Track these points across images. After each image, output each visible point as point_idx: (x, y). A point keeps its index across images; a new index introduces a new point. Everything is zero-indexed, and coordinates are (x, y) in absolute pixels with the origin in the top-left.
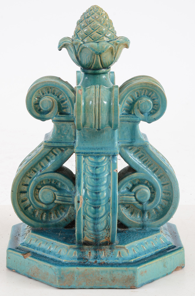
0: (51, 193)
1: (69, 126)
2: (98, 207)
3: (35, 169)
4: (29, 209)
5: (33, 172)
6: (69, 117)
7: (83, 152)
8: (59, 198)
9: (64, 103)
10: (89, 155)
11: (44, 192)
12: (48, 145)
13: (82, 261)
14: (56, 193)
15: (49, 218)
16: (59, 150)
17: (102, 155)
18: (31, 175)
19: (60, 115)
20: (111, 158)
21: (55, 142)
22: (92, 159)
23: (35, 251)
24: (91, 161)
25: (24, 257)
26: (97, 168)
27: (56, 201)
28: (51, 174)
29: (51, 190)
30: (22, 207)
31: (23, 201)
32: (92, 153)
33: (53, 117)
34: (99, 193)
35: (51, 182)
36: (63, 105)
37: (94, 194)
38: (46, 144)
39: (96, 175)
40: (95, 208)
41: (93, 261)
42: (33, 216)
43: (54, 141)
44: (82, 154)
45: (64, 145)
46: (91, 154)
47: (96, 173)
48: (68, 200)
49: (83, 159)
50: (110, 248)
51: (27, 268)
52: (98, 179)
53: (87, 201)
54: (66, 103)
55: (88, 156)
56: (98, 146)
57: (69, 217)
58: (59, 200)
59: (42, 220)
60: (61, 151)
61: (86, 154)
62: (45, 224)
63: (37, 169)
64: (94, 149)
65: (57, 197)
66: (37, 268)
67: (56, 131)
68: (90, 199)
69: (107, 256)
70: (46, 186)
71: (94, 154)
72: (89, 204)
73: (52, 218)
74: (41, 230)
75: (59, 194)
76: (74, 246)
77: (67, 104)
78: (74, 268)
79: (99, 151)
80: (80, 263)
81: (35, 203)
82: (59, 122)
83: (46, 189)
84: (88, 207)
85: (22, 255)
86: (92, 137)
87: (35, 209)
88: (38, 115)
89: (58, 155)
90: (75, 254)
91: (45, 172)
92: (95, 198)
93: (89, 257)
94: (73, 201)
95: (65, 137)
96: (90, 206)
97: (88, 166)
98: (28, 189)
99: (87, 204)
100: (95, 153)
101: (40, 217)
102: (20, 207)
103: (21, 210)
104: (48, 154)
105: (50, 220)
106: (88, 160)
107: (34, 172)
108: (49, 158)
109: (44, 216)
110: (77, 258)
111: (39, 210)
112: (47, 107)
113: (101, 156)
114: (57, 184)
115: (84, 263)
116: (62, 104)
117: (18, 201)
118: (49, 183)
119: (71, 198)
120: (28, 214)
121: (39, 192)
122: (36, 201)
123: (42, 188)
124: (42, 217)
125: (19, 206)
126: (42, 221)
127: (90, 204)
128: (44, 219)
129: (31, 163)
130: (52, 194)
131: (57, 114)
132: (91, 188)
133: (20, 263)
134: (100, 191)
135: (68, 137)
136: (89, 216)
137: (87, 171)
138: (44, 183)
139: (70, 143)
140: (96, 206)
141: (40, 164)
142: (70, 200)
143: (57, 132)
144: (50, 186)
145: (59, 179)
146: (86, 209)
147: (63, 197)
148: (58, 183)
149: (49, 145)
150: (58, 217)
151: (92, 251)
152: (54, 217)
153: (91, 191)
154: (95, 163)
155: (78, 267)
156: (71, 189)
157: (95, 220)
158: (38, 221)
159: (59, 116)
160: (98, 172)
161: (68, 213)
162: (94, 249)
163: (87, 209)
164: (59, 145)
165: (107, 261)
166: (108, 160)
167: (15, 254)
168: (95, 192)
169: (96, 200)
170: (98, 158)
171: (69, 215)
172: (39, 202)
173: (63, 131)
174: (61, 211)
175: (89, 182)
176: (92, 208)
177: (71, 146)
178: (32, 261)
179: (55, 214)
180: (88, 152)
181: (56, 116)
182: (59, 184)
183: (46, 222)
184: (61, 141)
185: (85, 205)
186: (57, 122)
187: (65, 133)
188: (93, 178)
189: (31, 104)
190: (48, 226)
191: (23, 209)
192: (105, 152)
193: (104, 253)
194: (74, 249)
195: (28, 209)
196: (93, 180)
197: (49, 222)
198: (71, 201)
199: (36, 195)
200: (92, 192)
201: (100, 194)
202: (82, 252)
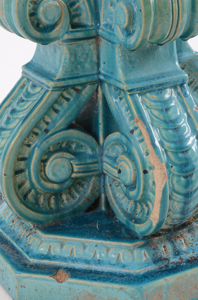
0: (66, 163)
1: (88, 46)
2: (191, 175)
3: (36, 130)
4: (30, 196)
5: (32, 136)
6: (87, 30)
7: (138, 87)
8: (80, 168)
9: (75, 7)
10: (148, 90)
11: (55, 165)
12: (58, 85)
13: (162, 264)
14: (73, 162)
15: (60, 202)
16: (72, 91)
17: (166, 86)
18: (30, 140)
19: (73, 30)
20: (180, 89)
21: (69, 79)
22: (153, 96)
23: (71, 265)
24: (153, 99)
25: (58, 281)
26: (167, 110)
27: (74, 175)
28: (64, 132)
29: (65, 158)
30: (21, 197)
31: (20, 186)
32: (152, 86)
33: (63, 35)
34: (186, 151)
35: (61, 146)
36: (74, 11)
37: (181, 155)
38: (56, 84)
39: (172, 122)
40: (186, 177)
41: (177, 260)
42: (37, 206)
43: (67, 77)
44: (137, 91)
45: (83, 80)
46: (150, 89)
47: (171, 119)
48: (93, 169)
49: (140, 99)
50: (189, 231)
51: (66, 296)
52: (178, 128)
53: (172, 170)
54: (78, 7)
55: (145, 93)
56: (155, 72)
57: (92, 195)
58: (79, 172)
59: (51, 209)
60: (75, 92)
61: (144, 89)
62: (58, 214)
63: (40, 129)
64: (152, 79)
65: (76, 168)
66: (90, 294)
67: (68, 58)
68: (176, 165)
69: (190, 245)
70: (56, 155)
71: (154, 88)
72: (176, 173)
73: (65, 201)
74: (55, 225)
75: (79, 163)
76: (139, 243)
77: (80, 8)
78: (161, 282)
79: (161, 81)
80: (160, 268)
81: (41, 185)
82: (73, 43)
83: (58, 159)
84: (175, 179)
85: (52, 278)
86: (142, 60)
87: (38, 195)
88: (38, 34)
89: (72, 99)
90: (145, 255)
91: (54, 131)
92: (184, 162)
93: (166, 255)
94: (100, 169)
95: (83, 67)
96: (179, 176)
97: (152, 110)
98: (28, 166)
99: (174, 175)
100: (156, 86)
101: (47, 204)
102: (19, 197)
103: (20, 203)
104: (56, 102)
105: (62, 206)
106: (148, 98)
107: (34, 136)
108: (57, 106)
109: (52, 201)
110: (152, 262)
111: (44, 195)
112: (54, 17)
113: (164, 89)
114: (70, 147)
115: (166, 266)
116: (71, 10)
117: (15, 189)
118: (59, 147)
119: (97, 165)
120: (30, 205)
121: (45, 166)
122: (43, 182)
123: (51, 159)
124: (49, 204)
125: (17, 197)
126: (51, 211)
127: (178, 174)
128: (53, 206)
129: (33, 120)
130: (68, 165)
131: (68, 29)
132: (172, 145)
133: (50, 292)
134: (188, 149)
135: (87, 65)
136: (178, 193)
137: (155, 118)
138: (51, 149)
139: (92, 76)
140: (188, 174)
141: (44, 120)
142: (95, 169)
143: (70, 60)
144: (62, 153)
145: (77, 139)
146: (172, 183)
147: (85, 166)
148: (71, 145)
149: (61, 85)
150: (73, 197)
151: (166, 243)
152: (67, 199)
153: (174, 151)
154: (160, 102)
155: (166, 278)
156: (93, 149)
157: (188, 197)
158: (47, 213)
159: (72, 32)
160: (173, 117)
161: (90, 188)
162: (167, 239)
163: (175, 182)
164: (76, 81)
165: (196, 253)
166: (175, 93)
167: (36, 279)
168: (182, 151)
169: (186, 165)
170: (161, 92)
171: (92, 191)
172: (47, 182)
173: (79, 57)
174: (78, 187)
175: (165, 137)
176: (183, 179)
177: (94, 80)
178: (77, 284)
179: (68, 195)
180: (145, 85)
181: (67, 33)
182: (74, 146)
183: (58, 210)
184: (78, 75)
185: (171, 176)
186: (69, 43)
187: (82, 60)
188: (170, 129)
189: (25, 16)
190: (63, 216)
191: (23, 199)
192: (169, 81)
193: (183, 241)
194: (140, 247)
195: (29, 198)
196: (171, 131)
197: (63, 209)
198: (97, 168)
199: (41, 171)
200: (176, 153)
201: (190, 152)
202: (154, 249)
